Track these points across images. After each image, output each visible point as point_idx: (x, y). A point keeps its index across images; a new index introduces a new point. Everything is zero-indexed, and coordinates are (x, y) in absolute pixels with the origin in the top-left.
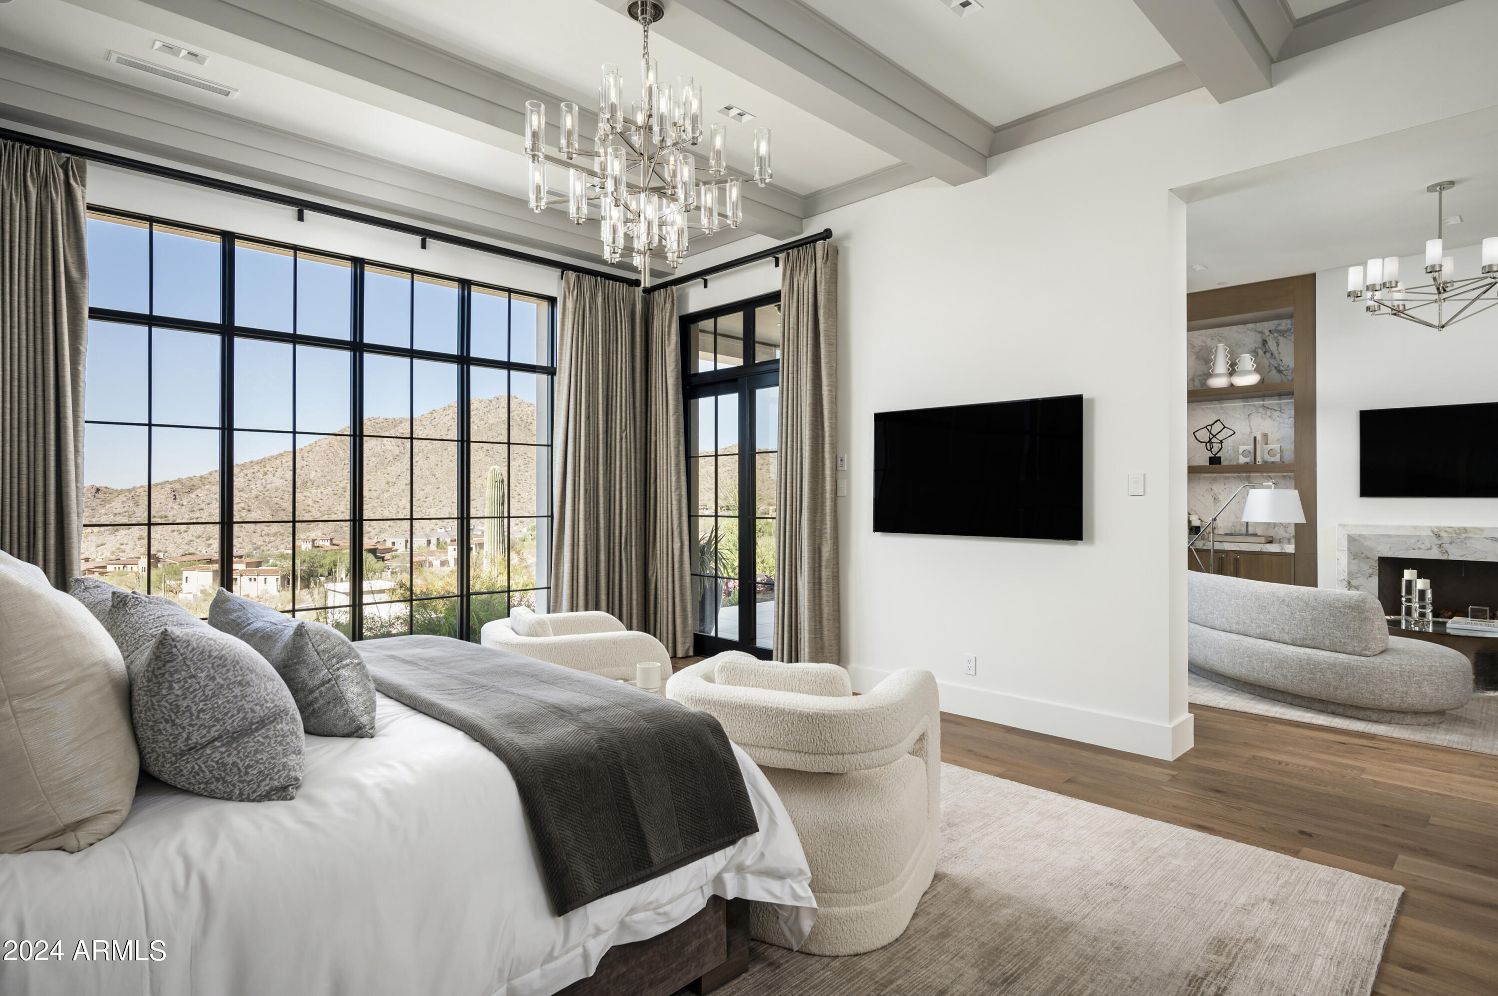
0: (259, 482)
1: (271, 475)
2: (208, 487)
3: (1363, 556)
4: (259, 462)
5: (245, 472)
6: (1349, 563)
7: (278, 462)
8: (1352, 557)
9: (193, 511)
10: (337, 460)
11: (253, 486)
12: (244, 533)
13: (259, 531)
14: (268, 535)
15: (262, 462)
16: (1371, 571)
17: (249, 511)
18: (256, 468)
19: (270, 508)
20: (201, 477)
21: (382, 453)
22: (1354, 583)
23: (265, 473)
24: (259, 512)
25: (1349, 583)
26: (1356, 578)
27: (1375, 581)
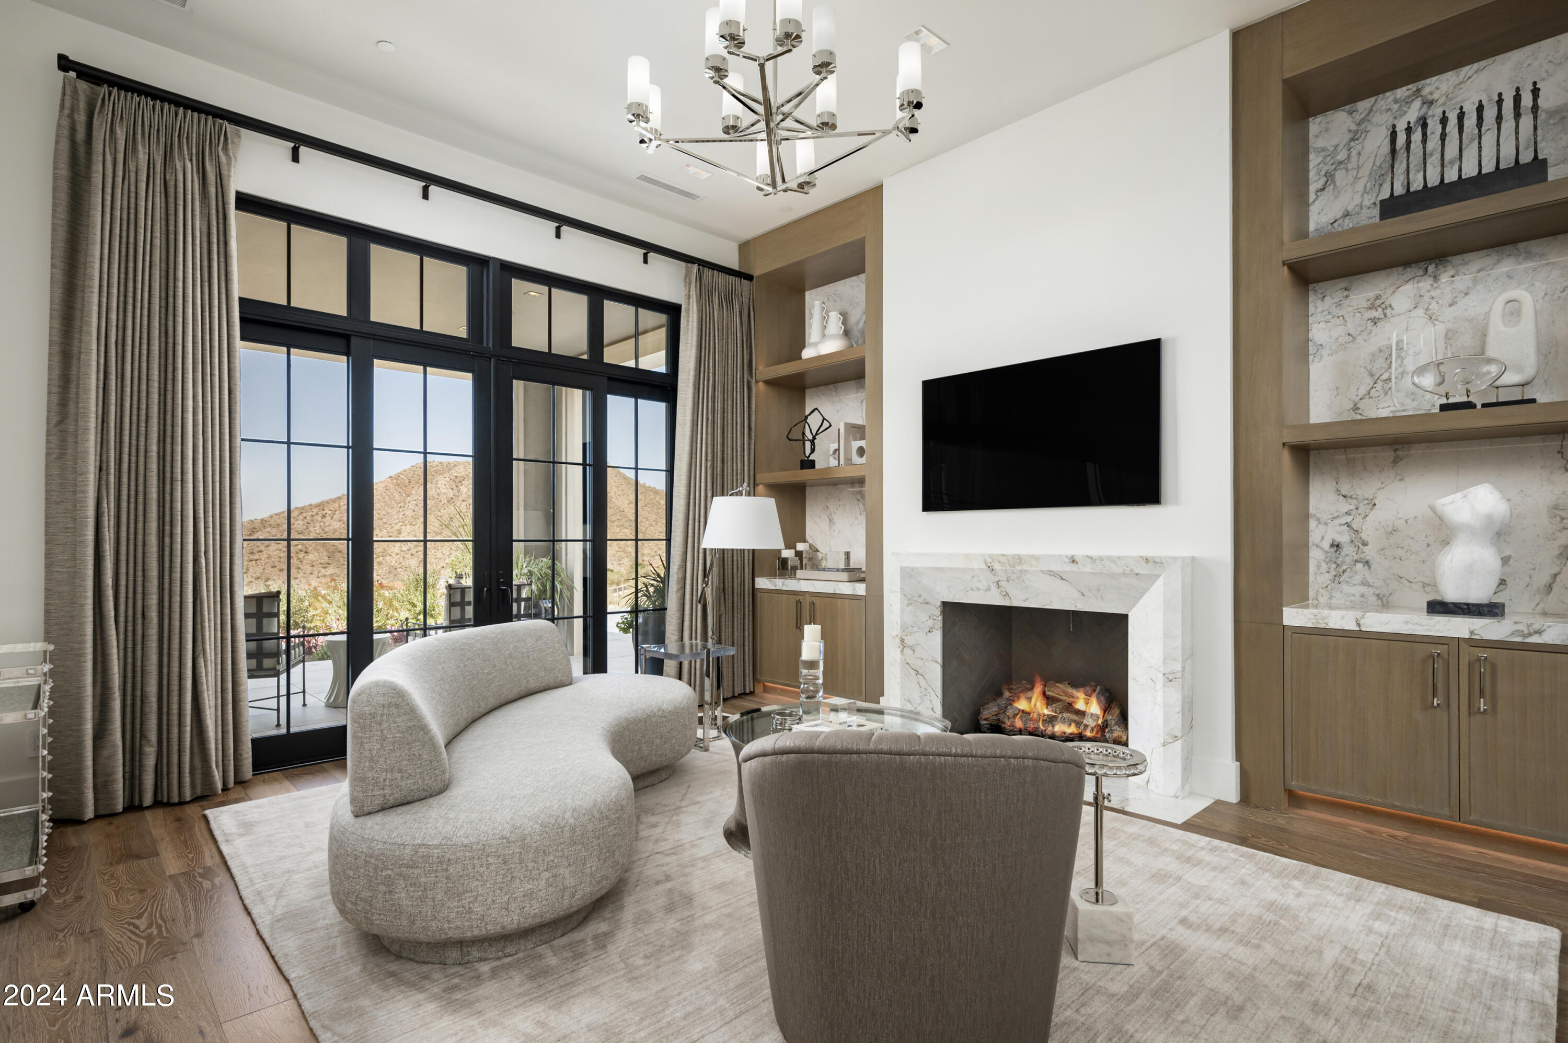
0: (317, 525)
1: (328, 518)
2: (268, 529)
3: (921, 600)
4: (317, 506)
5: (304, 514)
6: (902, 611)
7: (336, 505)
8: (906, 602)
9: (252, 553)
10: (393, 502)
11: (311, 529)
12: (301, 574)
13: (316, 573)
14: (325, 576)
15: (321, 506)
16: (931, 622)
17: (306, 553)
18: (315, 511)
19: (327, 550)
20: (262, 520)
21: (436, 496)
22: (909, 641)
23: (324, 516)
24: (316, 554)
25: (902, 640)
26: (911, 633)
27: (937, 639)
